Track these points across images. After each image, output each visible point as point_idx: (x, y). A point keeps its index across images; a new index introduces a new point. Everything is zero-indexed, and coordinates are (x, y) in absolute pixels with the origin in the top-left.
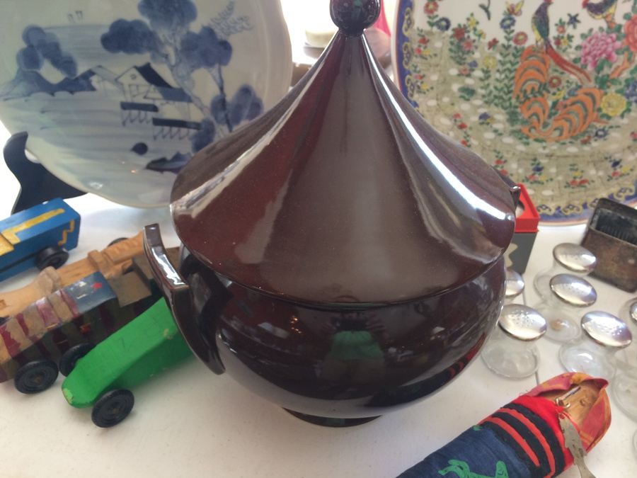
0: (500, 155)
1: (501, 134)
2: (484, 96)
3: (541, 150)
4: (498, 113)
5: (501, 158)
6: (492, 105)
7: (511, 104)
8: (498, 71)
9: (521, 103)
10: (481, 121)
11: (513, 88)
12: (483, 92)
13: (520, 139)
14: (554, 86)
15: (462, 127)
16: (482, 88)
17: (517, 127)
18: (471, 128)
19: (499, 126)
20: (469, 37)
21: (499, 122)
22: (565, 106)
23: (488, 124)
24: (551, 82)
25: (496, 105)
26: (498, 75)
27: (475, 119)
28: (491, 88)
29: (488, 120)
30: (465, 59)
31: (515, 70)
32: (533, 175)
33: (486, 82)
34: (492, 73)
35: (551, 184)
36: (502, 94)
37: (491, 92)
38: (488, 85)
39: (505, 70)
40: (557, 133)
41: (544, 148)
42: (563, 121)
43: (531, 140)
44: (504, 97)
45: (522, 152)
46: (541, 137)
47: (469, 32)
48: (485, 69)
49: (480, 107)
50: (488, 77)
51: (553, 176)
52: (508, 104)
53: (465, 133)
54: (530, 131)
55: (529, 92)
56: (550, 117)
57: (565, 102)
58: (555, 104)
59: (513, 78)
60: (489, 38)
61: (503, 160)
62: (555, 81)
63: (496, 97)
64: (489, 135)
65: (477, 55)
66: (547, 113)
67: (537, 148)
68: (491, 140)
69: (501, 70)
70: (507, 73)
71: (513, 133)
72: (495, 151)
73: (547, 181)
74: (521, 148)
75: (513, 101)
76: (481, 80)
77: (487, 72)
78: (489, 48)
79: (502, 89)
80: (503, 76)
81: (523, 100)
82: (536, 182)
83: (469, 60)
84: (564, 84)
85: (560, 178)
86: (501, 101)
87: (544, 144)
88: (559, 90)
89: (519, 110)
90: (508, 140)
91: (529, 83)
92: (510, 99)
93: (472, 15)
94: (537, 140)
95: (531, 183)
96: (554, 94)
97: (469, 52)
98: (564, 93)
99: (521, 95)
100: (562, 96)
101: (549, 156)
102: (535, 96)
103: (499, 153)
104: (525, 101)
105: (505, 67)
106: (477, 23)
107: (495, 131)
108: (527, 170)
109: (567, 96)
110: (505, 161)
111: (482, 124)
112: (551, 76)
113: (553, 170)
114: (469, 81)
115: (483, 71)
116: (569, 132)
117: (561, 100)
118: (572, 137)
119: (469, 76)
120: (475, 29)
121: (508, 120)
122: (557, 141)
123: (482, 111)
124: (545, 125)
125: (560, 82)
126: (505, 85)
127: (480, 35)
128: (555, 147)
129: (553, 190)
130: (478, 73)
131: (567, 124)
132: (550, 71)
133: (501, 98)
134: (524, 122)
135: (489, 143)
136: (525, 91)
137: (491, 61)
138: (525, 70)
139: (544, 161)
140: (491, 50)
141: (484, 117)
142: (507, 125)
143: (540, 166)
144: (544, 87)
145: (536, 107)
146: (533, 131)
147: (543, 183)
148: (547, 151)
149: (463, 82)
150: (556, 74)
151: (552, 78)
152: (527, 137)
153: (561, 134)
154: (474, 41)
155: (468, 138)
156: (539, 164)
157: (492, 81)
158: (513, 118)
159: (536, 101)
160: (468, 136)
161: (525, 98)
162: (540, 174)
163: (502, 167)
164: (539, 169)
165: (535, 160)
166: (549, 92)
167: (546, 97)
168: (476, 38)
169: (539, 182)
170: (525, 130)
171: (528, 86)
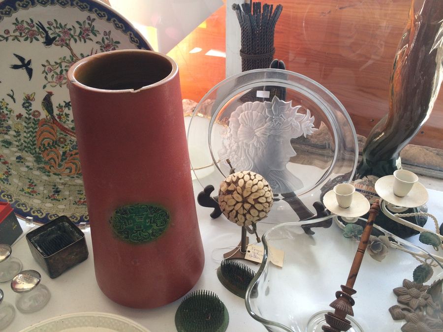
0: (32, 181)
1: (31, 169)
2: (17, 146)
3: (58, 180)
4: (28, 156)
5: (33, 183)
6: (24, 152)
7: (36, 151)
8: (25, 132)
9: (42, 151)
10: (18, 160)
11: (36, 142)
12: (17, 143)
13: (44, 172)
14: (62, 143)
15: (5, 163)
16: (16, 141)
17: (42, 165)
18: (11, 164)
19: (30, 164)
20: (3, 112)
21: (29, 161)
22: (71, 155)
23: (22, 162)
24: (59, 140)
25: (26, 151)
26: (25, 135)
27: (14, 159)
28: (22, 141)
29: (22, 160)
30: (3, 124)
31: (36, 132)
32: (54, 195)
33: (18, 138)
34: (21, 133)
35: (65, 201)
36: (29, 145)
37: (22, 144)
38: (20, 139)
39: (29, 132)
40: (68, 171)
41: (60, 179)
42: (71, 164)
43: (51, 174)
44: (31, 147)
45: (46, 180)
46: (57, 172)
47: (3, 109)
48: (17, 130)
49: (16, 152)
50: (19, 135)
51: (67, 197)
52: (34, 151)
53: (8, 167)
54: (50, 168)
55: (46, 145)
56: (62, 160)
57: (70, 153)
58: (64, 153)
59: (35, 136)
60: (17, 113)
61: (34, 184)
62: (62, 140)
63: (25, 147)
64: (24, 169)
65: (10, 122)
66: (60, 158)
67: (56, 179)
68: (25, 172)
69: (27, 131)
70: (31, 133)
71: (39, 169)
72: (29, 179)
73: (63, 199)
74: (45, 178)
75: (37, 150)
76: (15, 136)
77: (18, 132)
78: (17, 119)
79: (29, 142)
80: (29, 135)
81: (43, 150)
82: (55, 199)
83: (5, 125)
84: (68, 142)
85: (71, 198)
86: (29, 149)
87: (60, 177)
88: (65, 145)
89: (41, 155)
90: (37, 173)
91: (45, 140)
92: (35, 148)
93: (3, 99)
94: (55, 174)
95: (52, 200)
96: (63, 147)
97: (4, 120)
98: (69, 147)
99: (42, 147)
100: (68, 149)
101: (64, 184)
102: (51, 148)
103: (31, 180)
104: (44, 150)
105: (29, 130)
106: (7, 104)
107: (28, 167)
108: (50, 191)
109: (72, 149)
110: (35, 185)
111: (19, 162)
112: (59, 137)
113: (67, 193)
114: (7, 137)
115: (16, 131)
116: (76, 171)
117: (68, 151)
118: (78, 174)
119: (6, 134)
120: (7, 108)
121: (35, 161)
122: (68, 176)
123: (18, 154)
124: (60, 165)
125: (65, 141)
126: (30, 140)
127: (10, 111)
128: (67, 179)
129: (65, 206)
130: (12, 133)
131: (75, 166)
132: (58, 134)
133: (29, 147)
134: (46, 163)
135: (24, 174)
136: (44, 145)
137: (20, 126)
138: (42, 133)
139: (61, 187)
140: (19, 120)
141: (19, 158)
142: (35, 164)
143: (58, 190)
144: (56, 143)
145: (52, 154)
146: (52, 168)
147: (59, 201)
148: (62, 181)
149: (3, 137)
150: (61, 136)
151: (60, 138)
152: (49, 172)
153: (71, 172)
154: (7, 114)
155: (10, 170)
156: (57, 188)
157: (21, 137)
158: (38, 160)
159: (52, 151)
160: (10, 168)
161: (44, 148)
162: (58, 195)
163: (33, 189)
164: (57, 192)
165: (55, 186)
166: (59, 146)
167: (58, 149)
168: (9, 113)
169: (57, 200)
170: (47, 168)
171: (46, 142)
